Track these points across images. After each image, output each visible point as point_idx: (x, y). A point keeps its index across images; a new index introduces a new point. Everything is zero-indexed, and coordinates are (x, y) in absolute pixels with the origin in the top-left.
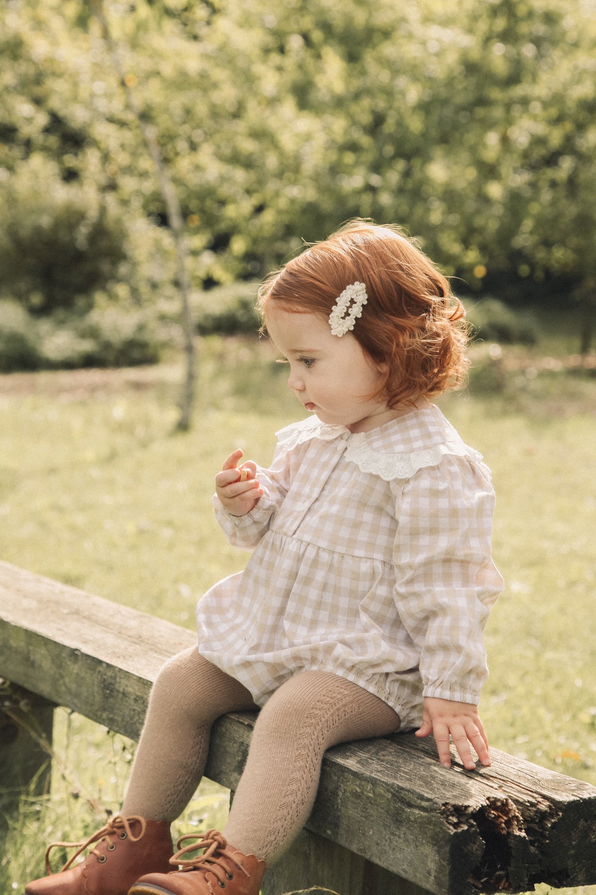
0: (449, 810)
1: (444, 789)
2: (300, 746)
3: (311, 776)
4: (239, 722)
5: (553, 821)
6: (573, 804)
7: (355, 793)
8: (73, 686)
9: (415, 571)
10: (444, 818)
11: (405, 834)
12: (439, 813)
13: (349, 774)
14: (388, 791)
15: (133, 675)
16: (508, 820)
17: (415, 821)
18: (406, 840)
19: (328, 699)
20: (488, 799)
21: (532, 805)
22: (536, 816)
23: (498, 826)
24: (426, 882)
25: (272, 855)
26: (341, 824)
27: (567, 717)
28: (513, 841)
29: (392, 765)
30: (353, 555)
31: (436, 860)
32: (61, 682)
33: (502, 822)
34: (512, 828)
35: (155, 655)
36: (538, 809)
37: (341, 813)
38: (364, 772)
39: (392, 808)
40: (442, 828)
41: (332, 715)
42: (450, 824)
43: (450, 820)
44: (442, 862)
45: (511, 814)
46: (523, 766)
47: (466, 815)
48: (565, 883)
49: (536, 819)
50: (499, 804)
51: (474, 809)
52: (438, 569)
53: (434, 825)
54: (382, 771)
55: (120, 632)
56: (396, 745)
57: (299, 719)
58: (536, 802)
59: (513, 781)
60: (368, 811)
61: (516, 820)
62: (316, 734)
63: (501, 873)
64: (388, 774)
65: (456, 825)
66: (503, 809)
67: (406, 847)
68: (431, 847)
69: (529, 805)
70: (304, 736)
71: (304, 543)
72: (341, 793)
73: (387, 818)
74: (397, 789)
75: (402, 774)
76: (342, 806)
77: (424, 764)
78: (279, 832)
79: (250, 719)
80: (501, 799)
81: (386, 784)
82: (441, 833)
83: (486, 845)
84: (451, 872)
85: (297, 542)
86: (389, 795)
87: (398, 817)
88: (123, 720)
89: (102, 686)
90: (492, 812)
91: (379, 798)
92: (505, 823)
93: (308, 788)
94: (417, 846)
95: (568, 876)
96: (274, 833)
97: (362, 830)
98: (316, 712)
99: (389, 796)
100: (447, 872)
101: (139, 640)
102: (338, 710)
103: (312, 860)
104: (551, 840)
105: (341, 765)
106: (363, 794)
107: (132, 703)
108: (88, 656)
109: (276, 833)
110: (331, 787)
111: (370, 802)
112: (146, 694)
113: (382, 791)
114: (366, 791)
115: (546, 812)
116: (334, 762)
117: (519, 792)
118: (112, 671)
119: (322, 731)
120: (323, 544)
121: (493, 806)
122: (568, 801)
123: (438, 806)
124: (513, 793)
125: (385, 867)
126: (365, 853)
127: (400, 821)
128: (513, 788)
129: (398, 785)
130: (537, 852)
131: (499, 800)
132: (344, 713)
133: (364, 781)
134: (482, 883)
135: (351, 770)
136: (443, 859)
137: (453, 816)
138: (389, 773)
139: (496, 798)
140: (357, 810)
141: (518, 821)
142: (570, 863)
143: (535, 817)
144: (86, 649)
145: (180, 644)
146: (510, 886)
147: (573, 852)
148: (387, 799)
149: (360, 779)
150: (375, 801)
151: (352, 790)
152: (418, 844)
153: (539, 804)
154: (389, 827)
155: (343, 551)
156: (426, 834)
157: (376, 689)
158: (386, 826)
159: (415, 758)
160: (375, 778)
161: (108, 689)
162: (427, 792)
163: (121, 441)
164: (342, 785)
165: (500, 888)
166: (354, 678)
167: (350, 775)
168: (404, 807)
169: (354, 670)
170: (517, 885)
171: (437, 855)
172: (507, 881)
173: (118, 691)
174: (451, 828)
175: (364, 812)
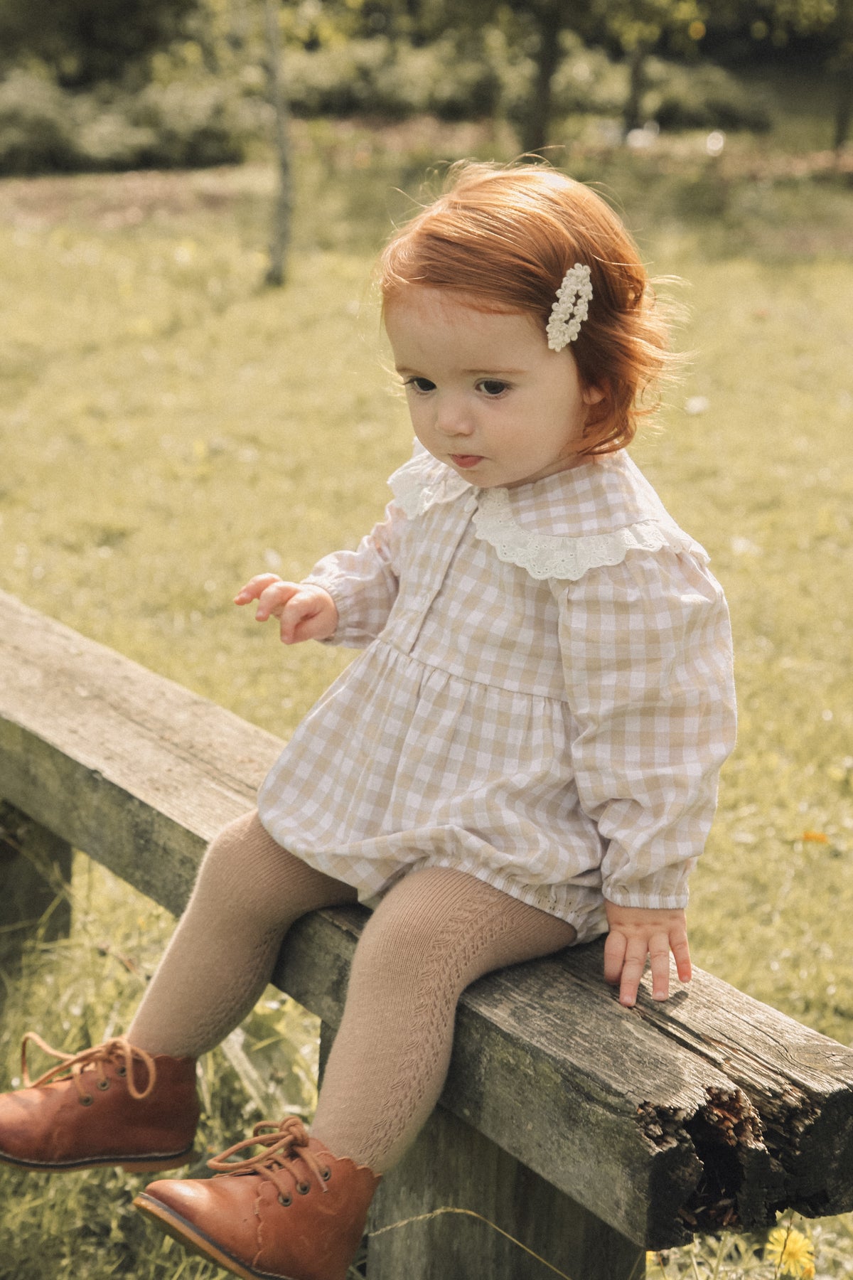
0: (649, 1114)
1: (642, 1072)
2: (423, 991)
3: (439, 1036)
4: (333, 924)
5: (807, 1122)
6: (838, 1097)
7: (506, 1064)
8: (92, 824)
9: (599, 726)
10: (641, 1127)
11: (581, 1140)
12: (634, 1119)
13: (498, 1034)
14: (557, 1070)
15: (179, 825)
16: (739, 1123)
17: (598, 1124)
18: (583, 1150)
19: (467, 914)
20: (709, 1090)
21: (776, 1095)
22: (782, 1113)
23: (723, 1133)
24: (612, 1216)
25: (381, 1158)
26: (484, 1105)
27: (811, 769)
28: (745, 1156)
29: (562, 1019)
30: (501, 687)
31: (627, 1188)
32: (75, 814)
33: (729, 1128)
34: (745, 1136)
35: (213, 785)
36: (784, 1102)
37: (485, 1088)
38: (521, 1035)
39: (563, 1098)
40: (638, 1144)
41: (472, 939)
42: (649, 1136)
43: (651, 1130)
44: (638, 1193)
45: (744, 1115)
46: (762, 1018)
47: (676, 1122)
48: (822, 1211)
49: (781, 1117)
50: (725, 1098)
51: (688, 1114)
52: (634, 726)
53: (627, 1136)
54: (547, 1032)
55: (163, 736)
56: (569, 976)
57: (421, 950)
58: (781, 1091)
59: (747, 1050)
60: (526, 1094)
61: (750, 1123)
62: (447, 973)
63: (724, 1202)
64: (557, 1038)
65: (659, 1140)
66: (732, 1105)
67: (583, 1159)
68: (620, 1168)
69: (770, 1095)
70: (428, 976)
71: (428, 668)
72: (485, 1060)
73: (555, 1111)
74: (570, 1069)
75: (578, 1039)
76: (486, 1079)
77: (611, 1016)
78: (390, 1125)
79: (350, 922)
80: (729, 1091)
81: (554, 1059)
82: (636, 1151)
83: (704, 1166)
84: (652, 1209)
85: (418, 665)
86: (557, 1077)
87: (571, 1113)
88: (164, 887)
89: (134, 831)
90: (715, 1112)
91: (543, 1080)
92: (734, 1130)
93: (436, 1054)
94: (599, 1162)
95: (827, 1200)
96: (383, 1128)
97: (516, 1120)
98: (448, 938)
99: (559, 1080)
100: (645, 1210)
101: (189, 753)
102: (481, 929)
103: (442, 1145)
104: (803, 1152)
105: (485, 1019)
106: (519, 1068)
107: (178, 865)
108: (112, 786)
109: (387, 1127)
110: (471, 1048)
111: (530, 1083)
112: (197, 857)
113: (547, 1070)
114: (523, 1064)
115: (796, 1108)
116: (475, 1012)
117: (756, 1071)
118: (148, 814)
119: (457, 966)
120: (457, 669)
121: (717, 1102)
122: (831, 1092)
123: (633, 1107)
124: (747, 1072)
125: (551, 1182)
126: (521, 1153)
127: (574, 1120)
128: (747, 1064)
129: (572, 1063)
130: (781, 1169)
131: (726, 1092)
132: (490, 933)
133: (521, 1050)
134: (697, 1216)
135: (501, 1029)
136: (638, 1189)
137: (655, 1124)
138: (558, 1036)
139: (721, 1089)
140: (508, 1089)
141: (754, 1124)
142: (830, 1182)
143: (780, 1115)
144: (111, 773)
145: (251, 761)
146: (739, 1221)
147: (836, 1165)
148: (555, 1083)
149: (514, 1045)
150: (536, 1082)
151: (502, 1059)
152: (600, 1158)
153: (786, 1094)
154: (558, 1125)
155: (487, 682)
156: (614, 1147)
157: (536, 900)
158: (551, 1122)
159: (598, 1004)
160: (537, 1048)
161: (142, 837)
162: (615, 1079)
163: (187, 300)
164: (486, 1048)
165: (725, 1224)
166: (504, 885)
167: (499, 1036)
168: (580, 1100)
169: (503, 874)
170: (751, 1220)
171: (630, 1182)
172: (735, 1213)
173: (157, 845)
174: (654, 1145)
175: (520, 1094)
